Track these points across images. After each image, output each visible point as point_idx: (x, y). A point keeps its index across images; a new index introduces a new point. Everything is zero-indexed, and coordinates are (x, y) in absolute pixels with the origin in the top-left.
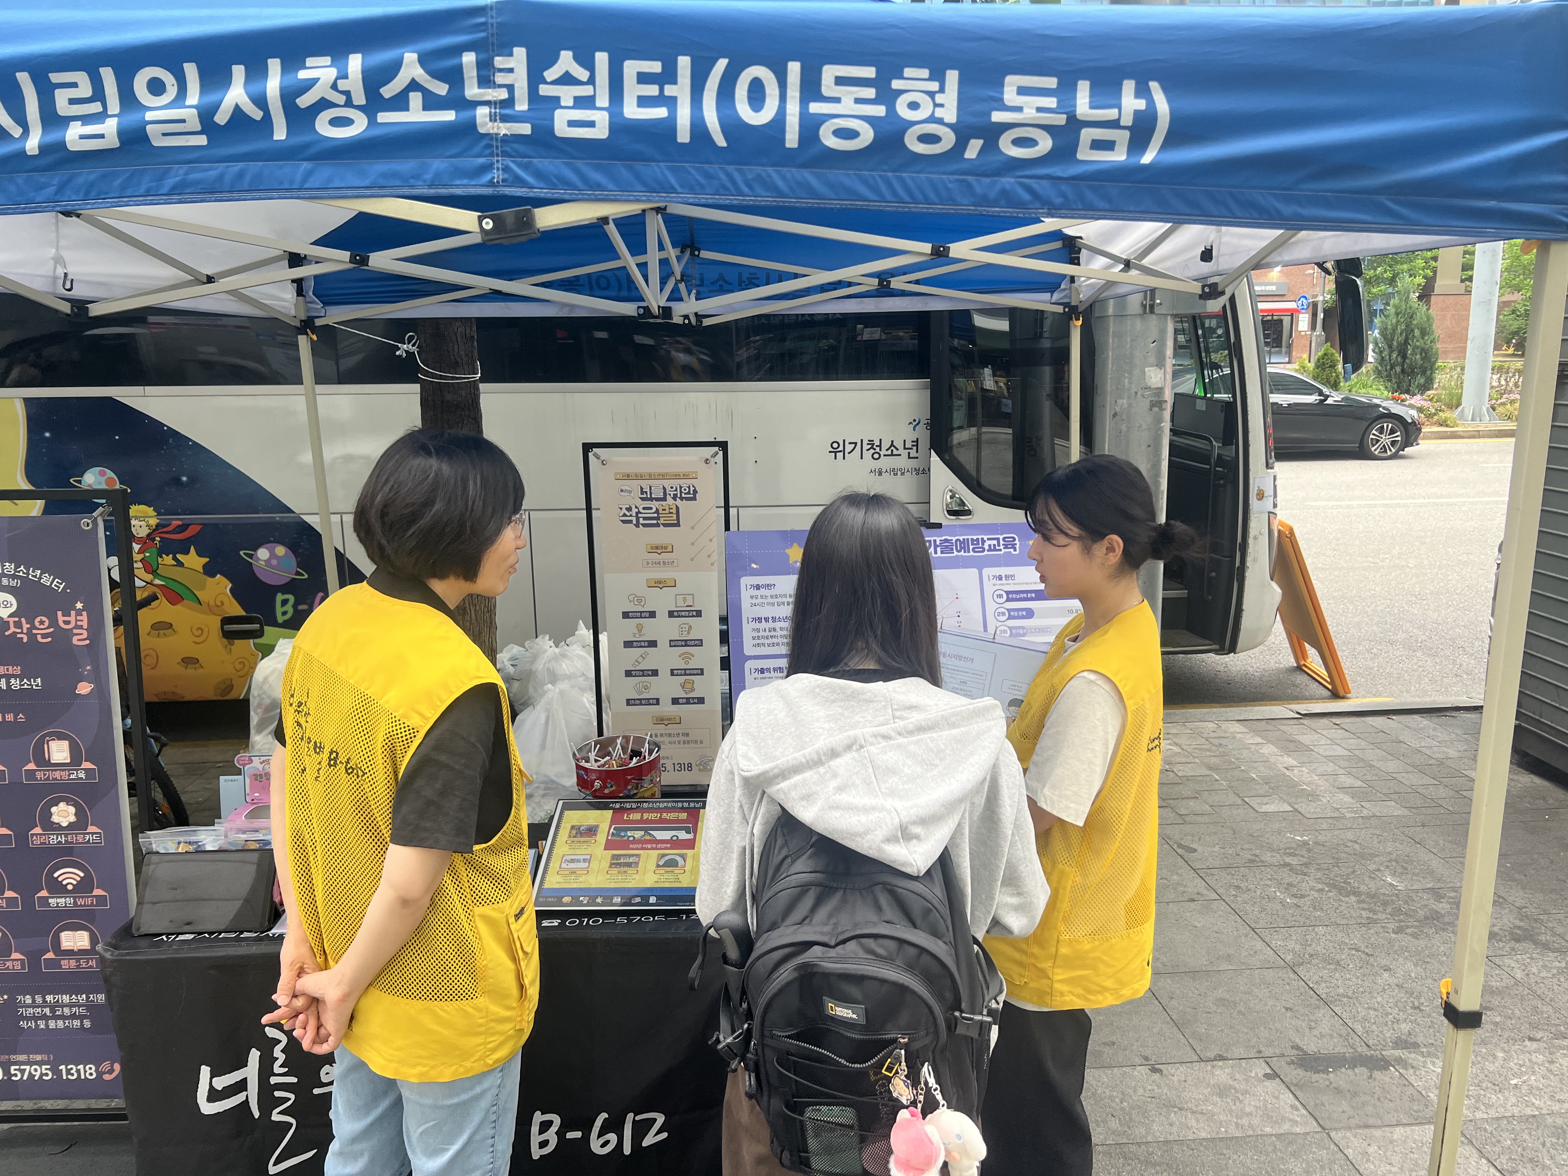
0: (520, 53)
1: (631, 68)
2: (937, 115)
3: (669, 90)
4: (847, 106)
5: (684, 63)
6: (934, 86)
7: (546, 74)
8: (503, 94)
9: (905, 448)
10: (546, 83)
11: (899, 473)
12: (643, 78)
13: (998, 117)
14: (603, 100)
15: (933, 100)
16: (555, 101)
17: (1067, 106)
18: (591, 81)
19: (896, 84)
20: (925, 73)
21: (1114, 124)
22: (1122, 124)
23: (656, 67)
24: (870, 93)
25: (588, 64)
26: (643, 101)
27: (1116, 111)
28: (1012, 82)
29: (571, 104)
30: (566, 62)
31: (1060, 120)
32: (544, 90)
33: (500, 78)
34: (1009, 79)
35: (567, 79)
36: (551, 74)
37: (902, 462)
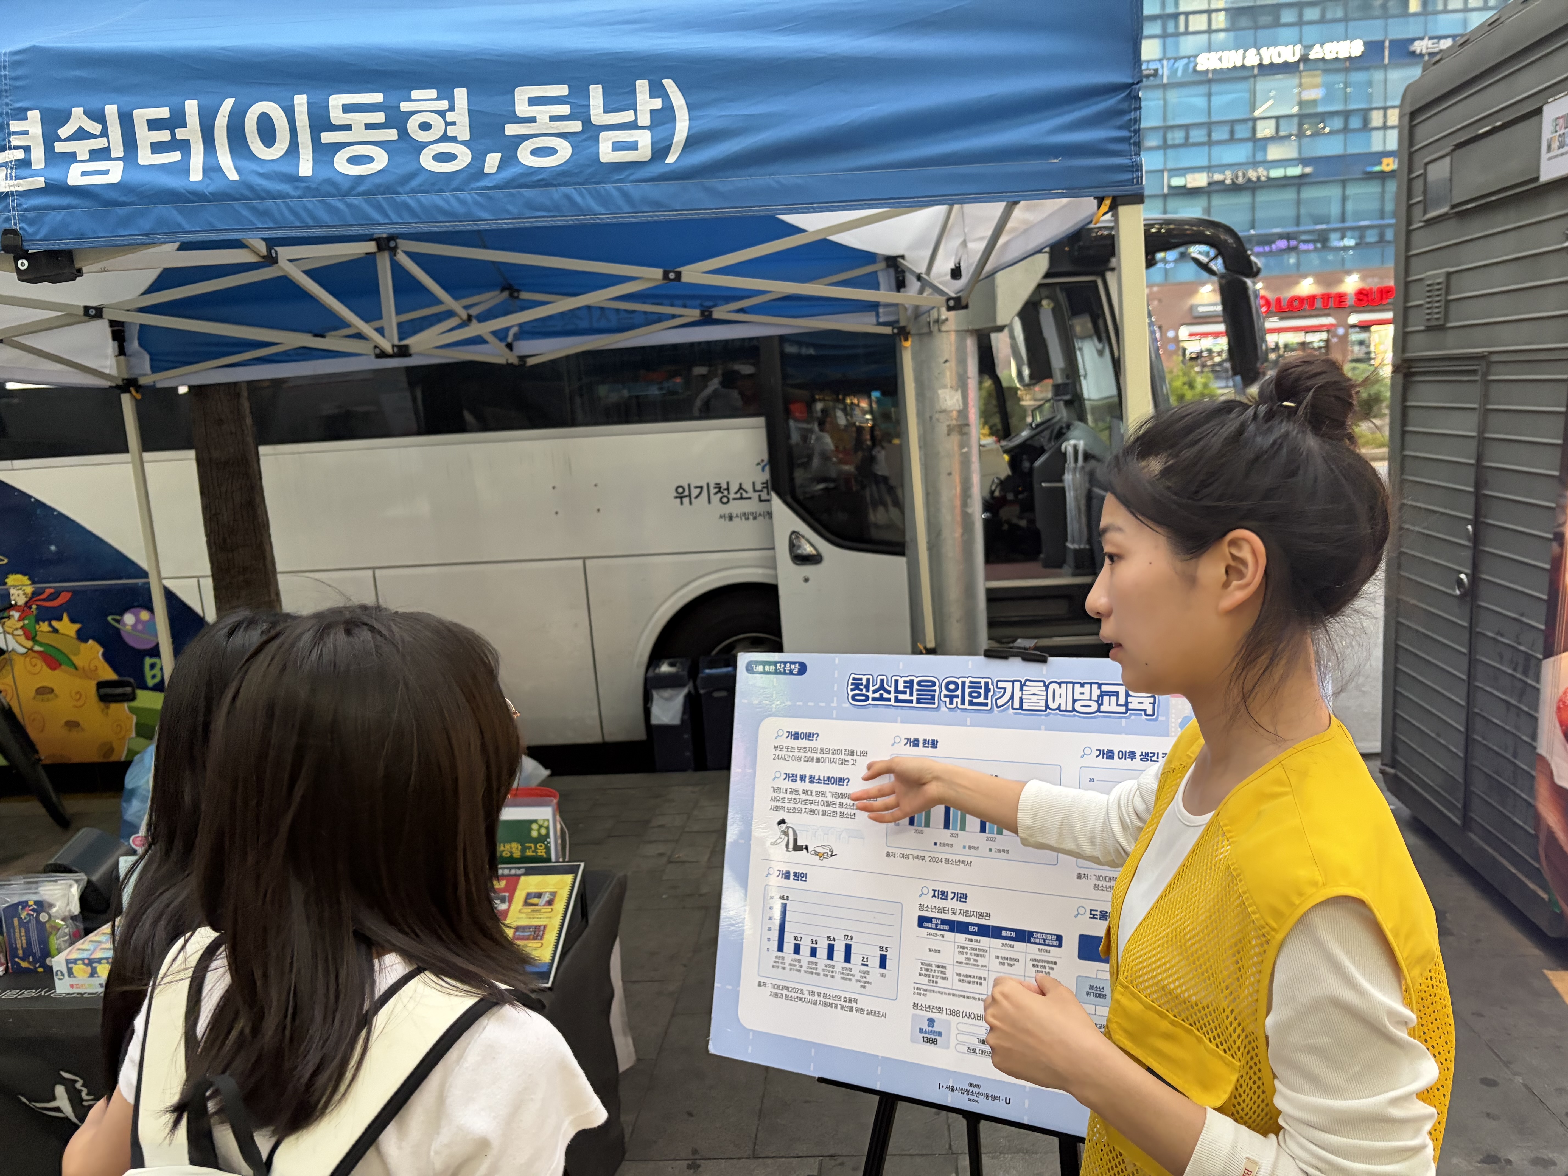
0: (34, 115)
1: (141, 115)
2: (449, 134)
3: (181, 134)
4: (358, 133)
5: (191, 107)
6: (444, 105)
7: (60, 132)
8: (20, 155)
9: (755, 491)
10: (60, 140)
11: (751, 517)
12: (154, 125)
13: (511, 129)
14: (117, 151)
15: (444, 117)
16: (71, 157)
17: (581, 112)
18: (104, 133)
19: (405, 106)
20: (433, 93)
21: (633, 126)
22: (640, 124)
23: (163, 113)
24: (379, 117)
25: (99, 117)
26: (157, 148)
27: (632, 112)
28: (522, 94)
29: (87, 157)
30: (78, 119)
31: (576, 126)
32: (59, 147)
33: (15, 141)
34: (518, 90)
35: (81, 135)
36: (65, 132)
37: (751, 506)
